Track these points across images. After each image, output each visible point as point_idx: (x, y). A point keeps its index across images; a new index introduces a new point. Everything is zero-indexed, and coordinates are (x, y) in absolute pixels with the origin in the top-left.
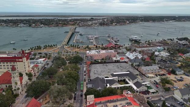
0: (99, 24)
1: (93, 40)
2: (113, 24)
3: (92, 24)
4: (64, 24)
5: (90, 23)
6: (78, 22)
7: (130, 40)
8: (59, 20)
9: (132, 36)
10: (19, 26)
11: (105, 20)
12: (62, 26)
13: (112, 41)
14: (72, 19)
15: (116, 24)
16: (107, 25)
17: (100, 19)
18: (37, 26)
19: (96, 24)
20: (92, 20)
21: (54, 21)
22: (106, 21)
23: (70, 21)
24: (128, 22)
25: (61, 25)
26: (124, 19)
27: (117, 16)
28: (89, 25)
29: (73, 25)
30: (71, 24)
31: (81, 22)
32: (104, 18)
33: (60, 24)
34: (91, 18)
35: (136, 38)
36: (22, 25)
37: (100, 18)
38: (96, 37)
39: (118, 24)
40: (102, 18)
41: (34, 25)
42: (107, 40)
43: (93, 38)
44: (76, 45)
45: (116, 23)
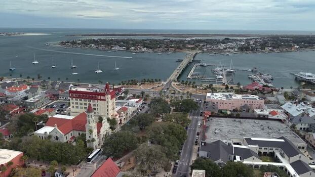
0: (238, 49)
1: (222, 75)
2: (264, 49)
3: (226, 49)
4: (179, 48)
5: (222, 46)
6: (201, 44)
7: (296, 79)
8: (172, 42)
9: (301, 73)
10: (113, 48)
11: (252, 42)
12: (175, 51)
13: (260, 79)
14: (192, 40)
15: (270, 50)
16: (254, 50)
17: (241, 41)
18: (137, 49)
19: (232, 49)
20: (226, 41)
21: (163, 43)
22: (253, 44)
23: (189, 42)
24: (298, 47)
25: (173, 49)
26: (288, 41)
27: (277, 35)
28: (219, 49)
29: (193, 49)
30: (189, 48)
31: (207, 45)
32: (249, 38)
33: (171, 47)
34: (226, 39)
35: (309, 76)
36: (117, 48)
37: (242, 38)
38: (228, 70)
39: (275, 50)
40: (244, 38)
41: (133, 48)
42: (249, 78)
43: (224, 72)
44: (190, 82)
45: (270, 48)
